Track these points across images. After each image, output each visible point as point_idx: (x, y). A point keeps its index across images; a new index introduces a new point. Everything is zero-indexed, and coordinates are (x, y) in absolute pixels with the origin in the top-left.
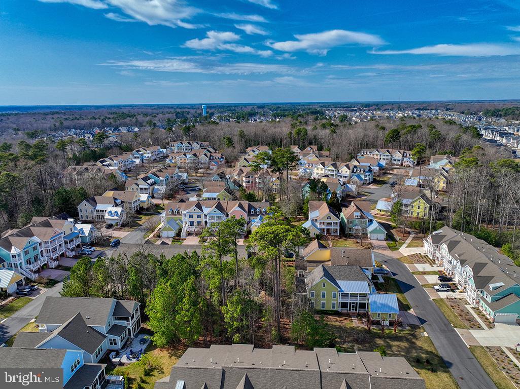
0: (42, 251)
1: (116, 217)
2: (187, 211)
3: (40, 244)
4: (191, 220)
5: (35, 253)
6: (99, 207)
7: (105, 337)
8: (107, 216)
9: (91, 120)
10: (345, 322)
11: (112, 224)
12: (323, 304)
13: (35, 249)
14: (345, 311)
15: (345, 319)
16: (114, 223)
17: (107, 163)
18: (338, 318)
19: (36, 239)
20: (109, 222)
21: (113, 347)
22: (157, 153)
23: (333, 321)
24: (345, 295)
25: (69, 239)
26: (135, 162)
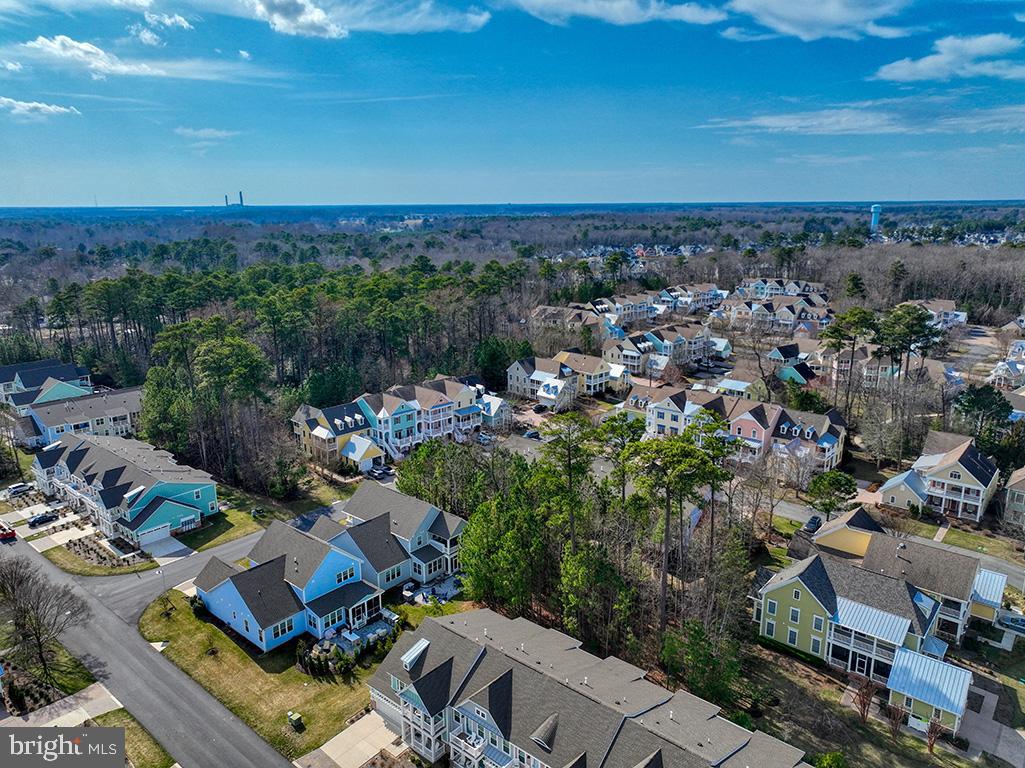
0: (420, 424)
1: (553, 396)
2: (655, 404)
3: (419, 413)
4: (661, 422)
5: (409, 424)
6: (537, 375)
7: (408, 557)
8: (541, 393)
9: (637, 230)
10: (827, 687)
11: (546, 407)
12: (793, 634)
13: (409, 417)
14: (838, 665)
15: (829, 681)
16: (549, 406)
17: (603, 307)
18: (814, 675)
19: (415, 404)
20: (542, 403)
21: (416, 576)
22: (706, 297)
23: (800, 676)
24: (843, 631)
25: (464, 415)
26: (656, 309)
